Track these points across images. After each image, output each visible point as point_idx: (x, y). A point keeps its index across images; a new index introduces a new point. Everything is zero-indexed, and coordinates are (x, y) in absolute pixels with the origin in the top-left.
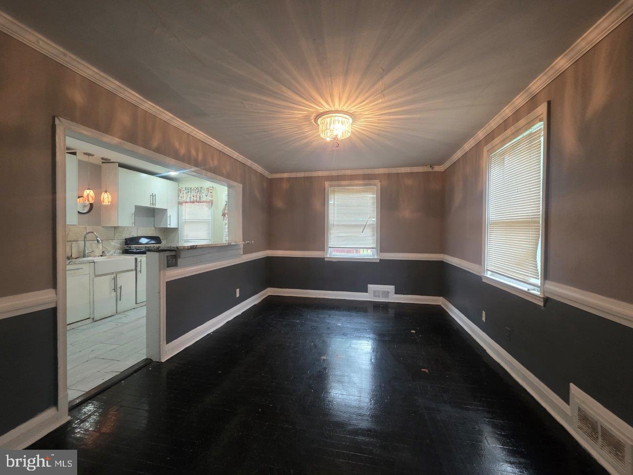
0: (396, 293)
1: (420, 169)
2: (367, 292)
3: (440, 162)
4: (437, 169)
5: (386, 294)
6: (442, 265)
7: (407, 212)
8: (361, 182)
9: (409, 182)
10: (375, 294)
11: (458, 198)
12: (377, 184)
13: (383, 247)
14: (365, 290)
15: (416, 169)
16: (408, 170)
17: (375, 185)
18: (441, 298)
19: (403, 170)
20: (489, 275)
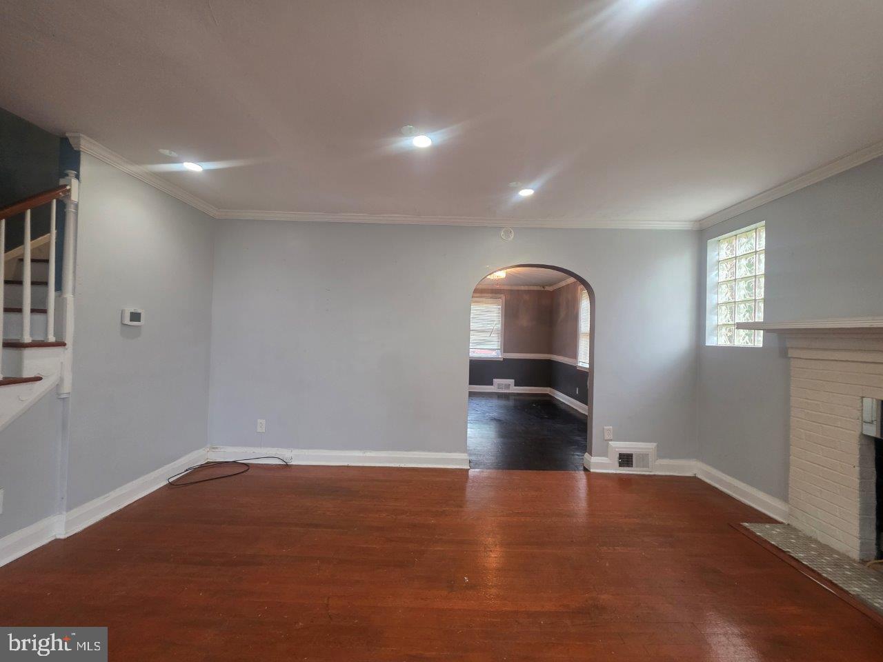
0: (515, 386)
1: (535, 288)
2: (492, 385)
3: (550, 285)
4: (548, 288)
5: (508, 386)
6: (550, 362)
7: (525, 321)
8: (490, 295)
9: (526, 297)
10: (499, 385)
11: (562, 314)
12: (503, 297)
13: (506, 349)
14: (491, 384)
15: (532, 288)
16: (526, 288)
17: (500, 298)
18: (549, 388)
19: (523, 288)
20: (580, 364)
